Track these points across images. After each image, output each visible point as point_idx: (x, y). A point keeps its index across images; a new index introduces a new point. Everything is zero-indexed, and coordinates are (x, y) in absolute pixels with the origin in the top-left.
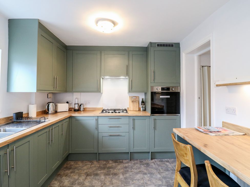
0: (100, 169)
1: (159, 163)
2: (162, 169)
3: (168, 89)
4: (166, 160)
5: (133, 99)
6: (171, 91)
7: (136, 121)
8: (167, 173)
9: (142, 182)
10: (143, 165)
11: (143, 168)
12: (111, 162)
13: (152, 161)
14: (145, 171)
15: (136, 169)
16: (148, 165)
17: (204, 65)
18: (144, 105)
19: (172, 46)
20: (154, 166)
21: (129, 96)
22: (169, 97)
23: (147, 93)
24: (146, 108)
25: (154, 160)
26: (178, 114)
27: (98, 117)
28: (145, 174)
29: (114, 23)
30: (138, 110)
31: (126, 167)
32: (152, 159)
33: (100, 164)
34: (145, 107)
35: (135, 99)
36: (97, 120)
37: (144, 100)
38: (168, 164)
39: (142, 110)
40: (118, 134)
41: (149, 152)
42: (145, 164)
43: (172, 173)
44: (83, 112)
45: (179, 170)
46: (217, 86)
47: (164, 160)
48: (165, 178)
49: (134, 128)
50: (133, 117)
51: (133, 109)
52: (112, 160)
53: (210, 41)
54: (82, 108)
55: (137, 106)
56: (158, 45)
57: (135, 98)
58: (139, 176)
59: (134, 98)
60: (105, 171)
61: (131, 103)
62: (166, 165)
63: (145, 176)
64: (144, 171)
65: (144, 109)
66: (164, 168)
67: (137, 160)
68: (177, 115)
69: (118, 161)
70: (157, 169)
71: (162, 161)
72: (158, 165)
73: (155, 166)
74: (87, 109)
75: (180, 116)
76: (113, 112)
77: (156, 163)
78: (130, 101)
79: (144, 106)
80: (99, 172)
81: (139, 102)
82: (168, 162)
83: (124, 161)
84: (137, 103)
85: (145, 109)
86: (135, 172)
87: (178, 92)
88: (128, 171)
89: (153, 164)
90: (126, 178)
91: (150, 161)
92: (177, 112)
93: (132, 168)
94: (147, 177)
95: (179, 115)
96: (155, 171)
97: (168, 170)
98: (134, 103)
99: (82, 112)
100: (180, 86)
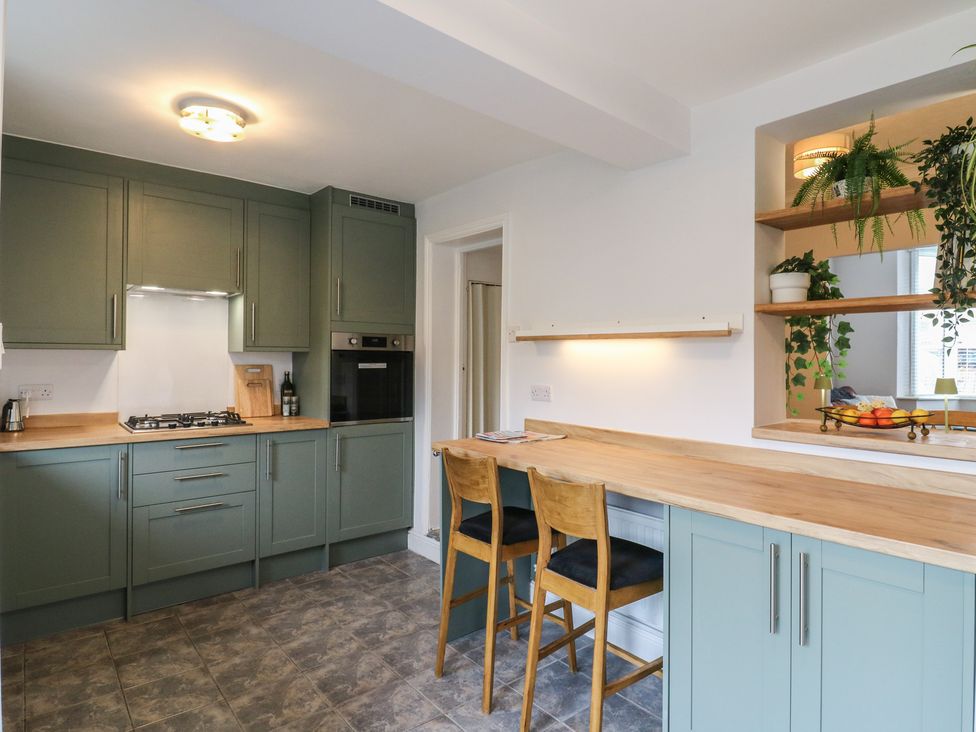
0: (158, 637)
1: (356, 572)
2: (370, 581)
3: (382, 341)
4: (372, 559)
5: (249, 377)
6: (389, 348)
7: (282, 450)
8: (387, 585)
9: (327, 622)
10: (309, 586)
11: (312, 594)
12: (186, 609)
13: (333, 572)
14: (326, 599)
15: (293, 602)
16: (324, 584)
17: (477, 279)
18: (293, 394)
19: (395, 210)
20: (344, 581)
21: (237, 366)
22: (383, 366)
23: (307, 353)
24: (302, 403)
25: (337, 570)
26: (405, 416)
27: (130, 446)
28: (329, 604)
29: (246, 117)
30: (271, 414)
31: (253, 607)
32: (331, 567)
33: (147, 624)
34: (298, 402)
35: (258, 373)
36: (126, 458)
37: (291, 377)
38: (381, 567)
39: (286, 413)
40: (214, 502)
41: (323, 546)
42: (317, 583)
43: (402, 583)
44: (21, 434)
45: (457, 528)
46: (519, 339)
47: (366, 561)
48: (387, 597)
49: (274, 475)
50: (271, 436)
51: (253, 412)
52: (188, 604)
53: (501, 229)
54: (14, 416)
55: (266, 401)
56: (354, 201)
57: (259, 370)
58: (310, 615)
59: (253, 373)
60: (182, 636)
61: (245, 391)
62: (378, 570)
63: (331, 608)
64: (321, 598)
65: (294, 408)
66: (375, 578)
67: (282, 580)
68: (402, 419)
69: (215, 599)
70: (355, 586)
71: (363, 566)
72: (355, 576)
73: (347, 581)
74: (38, 424)
75: (413, 421)
76: (174, 426)
77: (346, 574)
78: (240, 381)
79: (294, 399)
80: (160, 643)
81: (271, 384)
82: (381, 562)
83: (236, 595)
84: (265, 386)
85: (299, 408)
86: (293, 610)
87: (406, 352)
88: (268, 613)
89: (339, 578)
90: (273, 629)
91: (327, 574)
92: (402, 410)
93: (276, 603)
94: (337, 610)
95: (408, 419)
96: (354, 591)
97: (388, 581)
98: (255, 392)
99: (16, 434)
100: (413, 334)
